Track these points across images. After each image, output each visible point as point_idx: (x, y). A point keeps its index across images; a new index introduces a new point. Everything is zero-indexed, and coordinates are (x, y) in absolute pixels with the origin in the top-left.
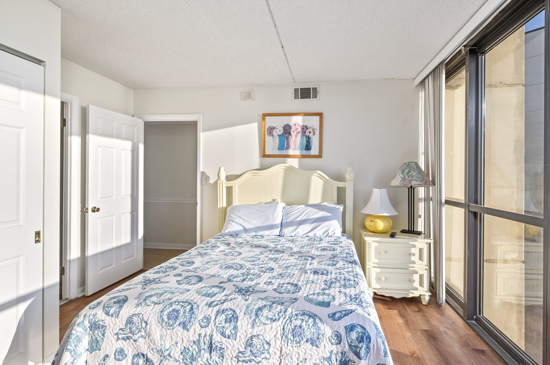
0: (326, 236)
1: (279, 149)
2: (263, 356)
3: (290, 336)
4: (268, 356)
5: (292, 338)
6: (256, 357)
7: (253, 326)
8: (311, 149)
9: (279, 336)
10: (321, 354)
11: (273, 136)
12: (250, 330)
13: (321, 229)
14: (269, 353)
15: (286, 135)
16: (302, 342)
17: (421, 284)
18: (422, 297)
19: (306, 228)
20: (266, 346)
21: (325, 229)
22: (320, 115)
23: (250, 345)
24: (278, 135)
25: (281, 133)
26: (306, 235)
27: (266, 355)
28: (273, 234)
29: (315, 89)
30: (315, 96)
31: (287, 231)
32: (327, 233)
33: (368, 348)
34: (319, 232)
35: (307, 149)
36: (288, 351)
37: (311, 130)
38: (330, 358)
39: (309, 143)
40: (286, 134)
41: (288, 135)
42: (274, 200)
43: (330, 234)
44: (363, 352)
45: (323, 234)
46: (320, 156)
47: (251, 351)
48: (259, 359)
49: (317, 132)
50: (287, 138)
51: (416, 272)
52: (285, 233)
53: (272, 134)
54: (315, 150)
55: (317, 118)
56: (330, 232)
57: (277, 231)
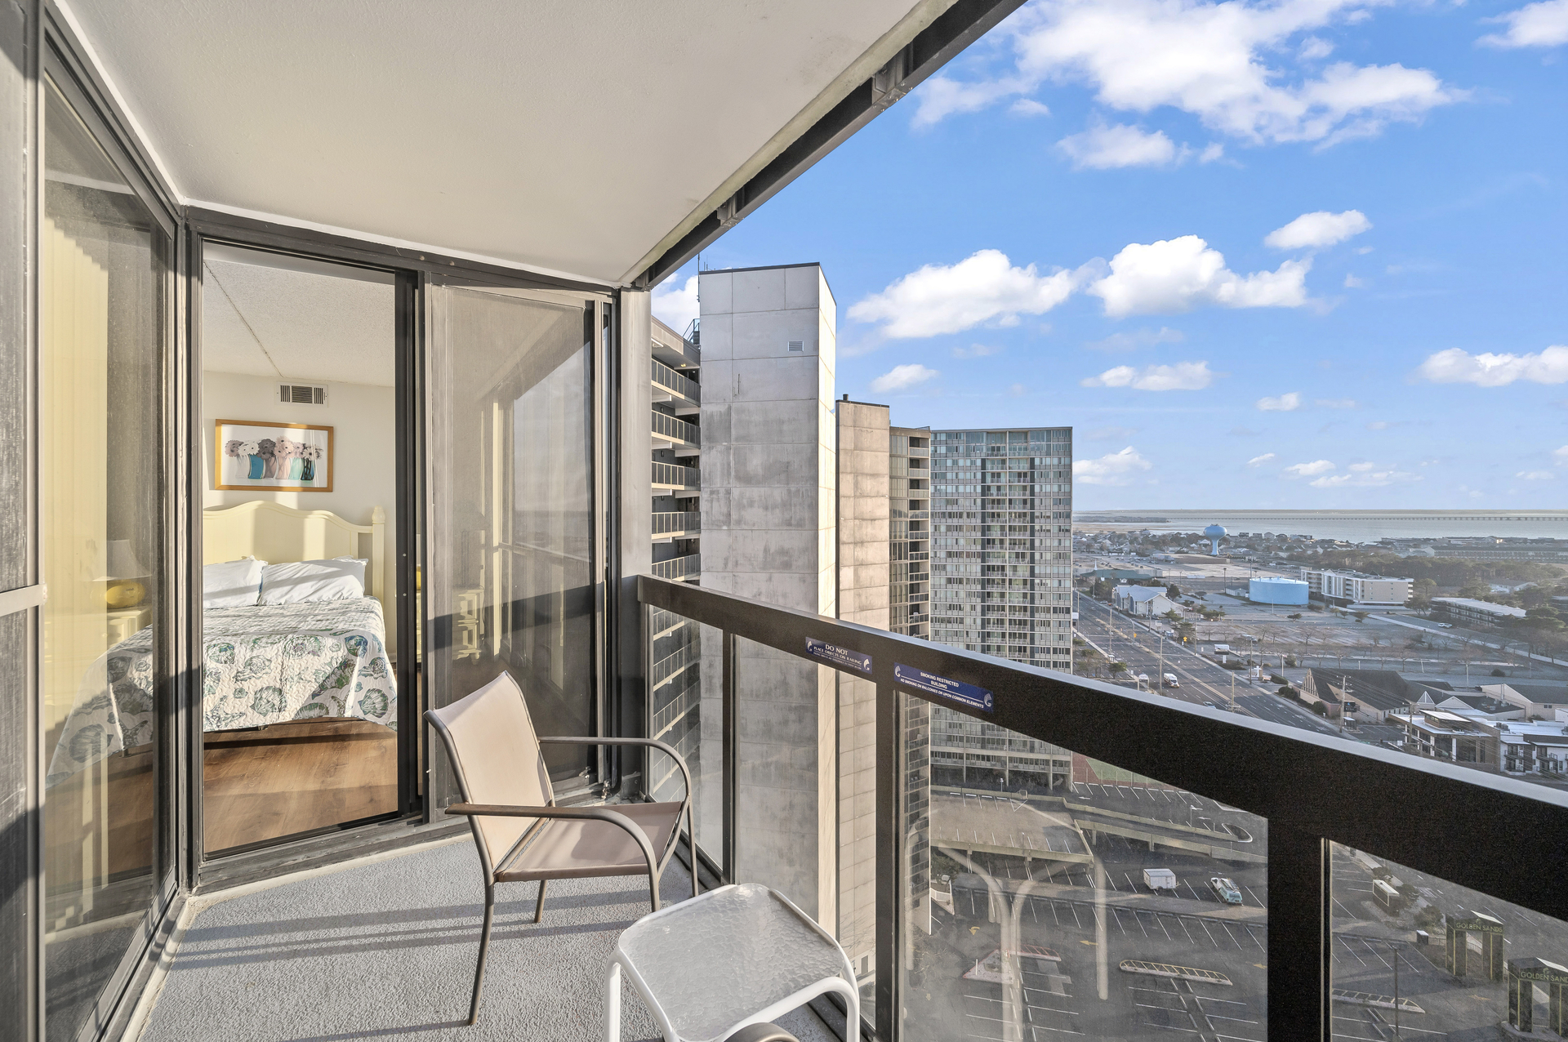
0: (339, 598)
1: (250, 477)
2: (264, 672)
3: (292, 651)
4: (269, 671)
5: (294, 653)
6: (256, 674)
7: (252, 650)
8: (312, 479)
9: (280, 653)
10: (322, 661)
11: (238, 455)
12: (249, 654)
13: (331, 589)
14: (270, 668)
15: (264, 456)
16: (304, 655)
17: (470, 640)
18: (472, 656)
19: (305, 589)
20: (267, 663)
21: (337, 589)
22: (330, 430)
23: (250, 665)
24: (249, 455)
25: (255, 452)
26: (305, 600)
27: (267, 670)
28: (246, 603)
29: (320, 392)
30: (320, 400)
31: (273, 596)
32: (340, 594)
33: (365, 649)
34: (327, 594)
35: (306, 479)
36: (290, 664)
37: (313, 451)
38: (331, 662)
39: (310, 470)
40: (264, 453)
41: (268, 455)
42: (244, 558)
43: (345, 595)
44: (360, 652)
45: (334, 596)
46: (329, 489)
47: (251, 669)
48: (259, 675)
49: (324, 454)
50: (267, 461)
51: (466, 628)
52: (268, 600)
53: (236, 452)
54: (319, 480)
55: (325, 433)
56: (344, 592)
57: (253, 597)
